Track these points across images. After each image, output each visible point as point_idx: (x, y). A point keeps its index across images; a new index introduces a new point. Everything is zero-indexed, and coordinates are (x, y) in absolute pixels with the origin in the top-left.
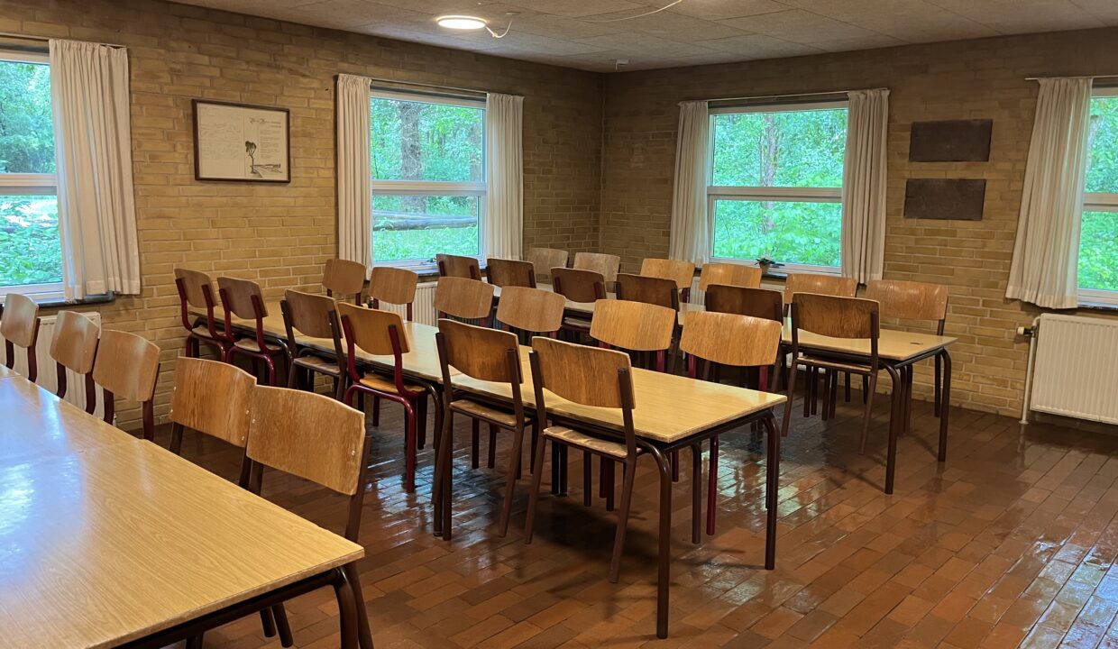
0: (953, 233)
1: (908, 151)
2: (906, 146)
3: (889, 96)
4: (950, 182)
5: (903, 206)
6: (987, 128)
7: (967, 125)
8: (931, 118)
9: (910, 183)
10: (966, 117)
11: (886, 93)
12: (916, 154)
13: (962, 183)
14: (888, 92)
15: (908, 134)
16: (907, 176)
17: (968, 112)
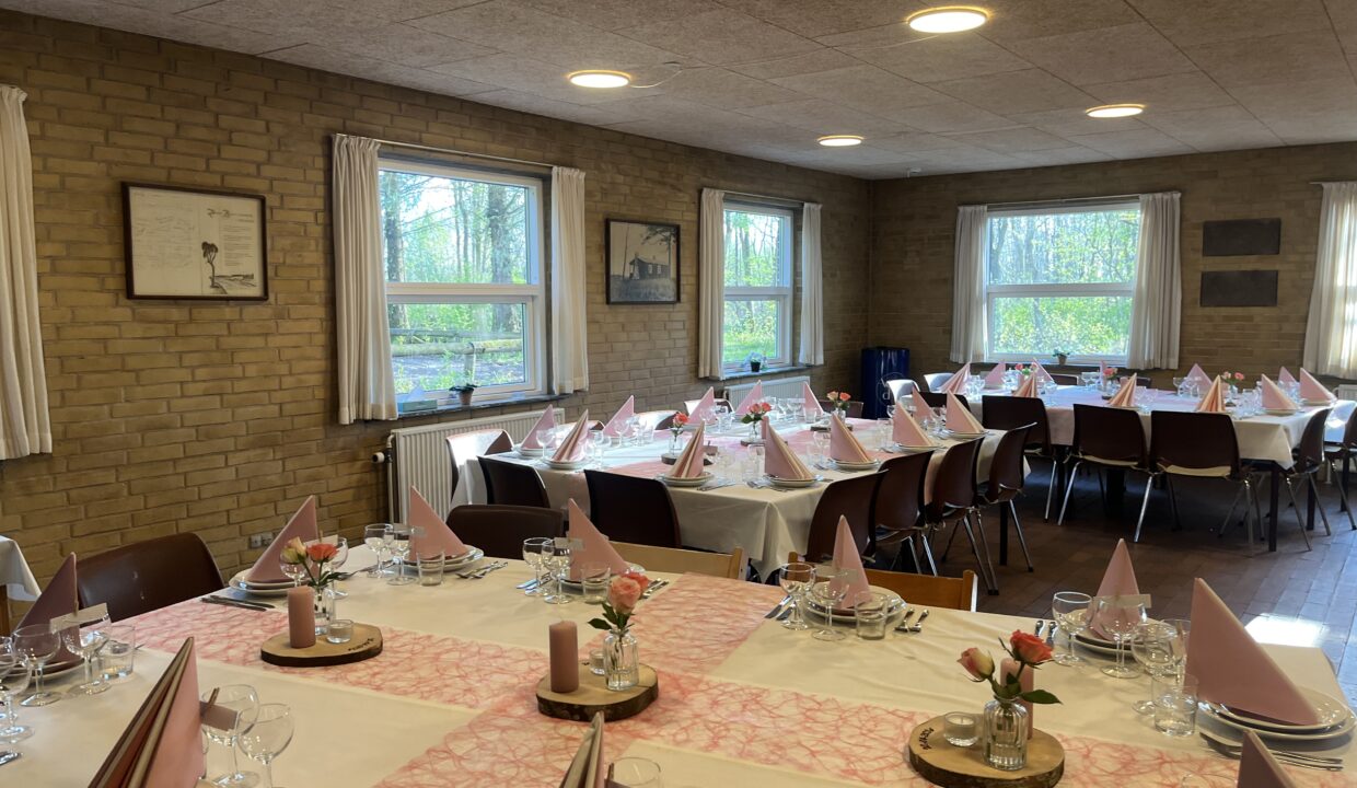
0: (1250, 319)
1: (1201, 246)
2: (1199, 242)
3: (1181, 199)
4: (1244, 273)
5: (1198, 296)
6: (1276, 225)
7: (1258, 224)
8: (1222, 217)
9: (1204, 275)
10: (1256, 216)
11: (1177, 196)
12: (1209, 249)
13: (1255, 274)
14: (1179, 195)
15: (1200, 233)
16: (1202, 268)
17: (1259, 211)
